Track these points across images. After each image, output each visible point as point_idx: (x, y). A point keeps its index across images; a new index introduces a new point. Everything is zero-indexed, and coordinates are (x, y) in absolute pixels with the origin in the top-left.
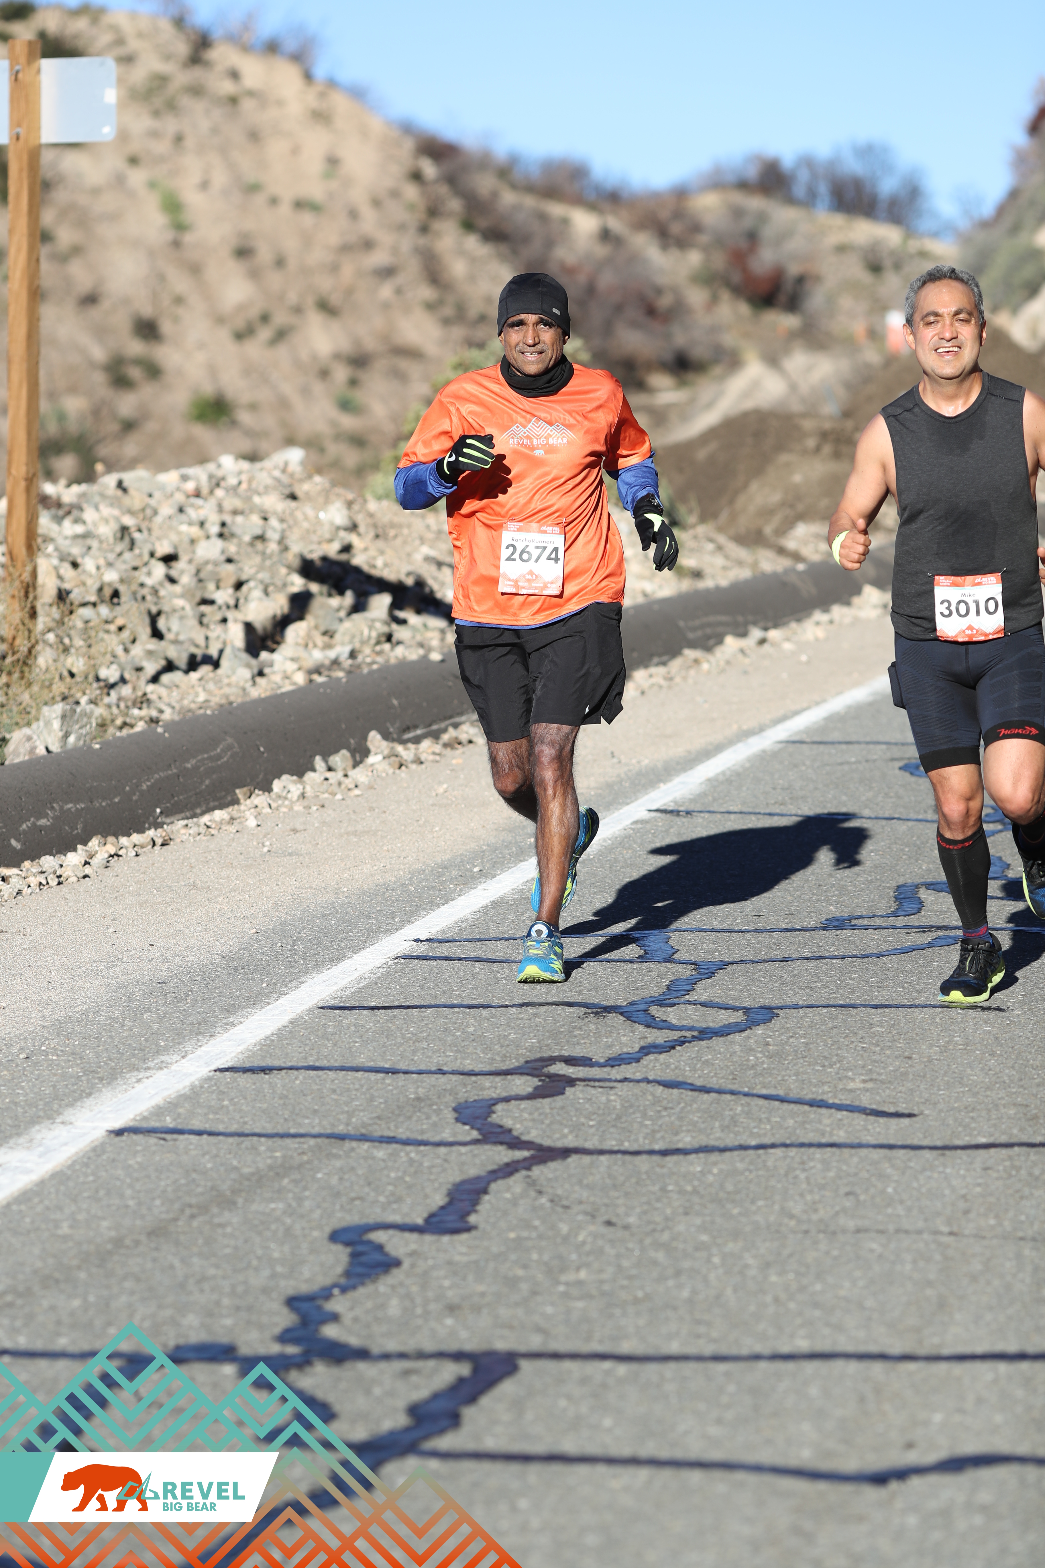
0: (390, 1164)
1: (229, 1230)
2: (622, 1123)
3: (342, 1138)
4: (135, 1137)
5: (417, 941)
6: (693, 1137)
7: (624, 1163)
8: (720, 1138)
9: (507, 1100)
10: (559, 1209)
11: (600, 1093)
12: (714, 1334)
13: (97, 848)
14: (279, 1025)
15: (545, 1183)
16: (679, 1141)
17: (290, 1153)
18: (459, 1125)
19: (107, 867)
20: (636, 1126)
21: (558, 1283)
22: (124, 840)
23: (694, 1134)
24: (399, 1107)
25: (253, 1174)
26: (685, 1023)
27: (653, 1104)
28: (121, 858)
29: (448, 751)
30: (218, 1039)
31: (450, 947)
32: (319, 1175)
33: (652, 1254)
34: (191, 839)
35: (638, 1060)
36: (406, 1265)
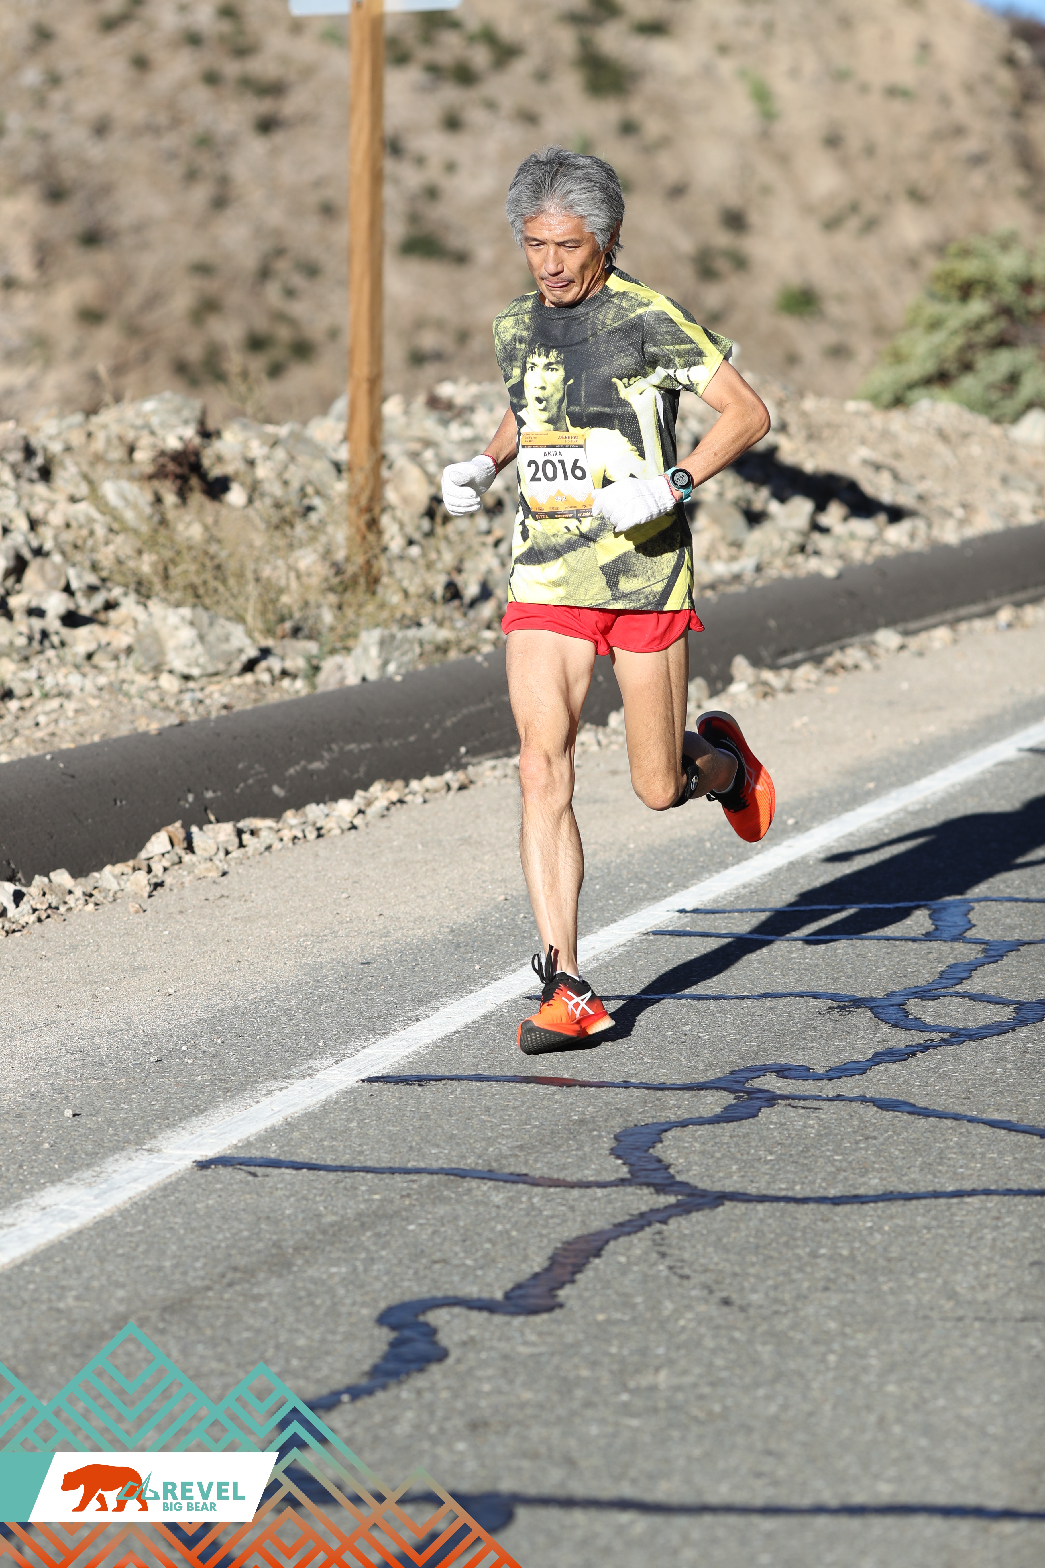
0: (503, 1212)
1: (264, 1304)
2: (805, 1158)
3: (461, 1174)
4: (221, 1170)
5: (681, 911)
6: (881, 1179)
7: (782, 1215)
8: (914, 1181)
9: (683, 1124)
10: (675, 1280)
11: (801, 1115)
12: (781, 1472)
13: (379, 794)
14: (469, 1020)
15: (674, 1242)
16: (864, 1183)
17: (392, 1195)
18: (612, 1158)
19: (383, 816)
20: (821, 1161)
21: (625, 1388)
22: (415, 785)
23: (885, 1175)
24: (552, 1132)
25: (332, 1225)
26: (940, 1022)
27: (854, 1132)
28: (405, 806)
29: (828, 679)
30: (390, 1038)
31: (715, 920)
32: (411, 1227)
33: (759, 1348)
34: (495, 783)
35: (863, 1072)
36: (450, 1361)
